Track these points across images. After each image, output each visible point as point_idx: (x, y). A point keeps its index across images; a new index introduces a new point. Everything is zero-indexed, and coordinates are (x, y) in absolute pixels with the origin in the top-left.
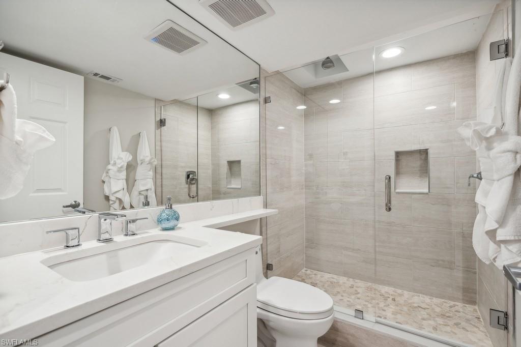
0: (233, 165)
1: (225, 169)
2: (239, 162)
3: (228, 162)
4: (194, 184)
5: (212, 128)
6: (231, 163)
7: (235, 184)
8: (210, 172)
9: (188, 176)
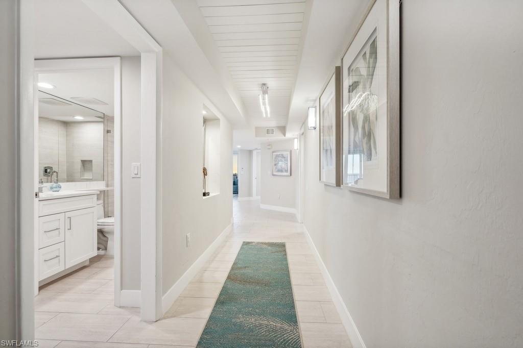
0: (86, 164)
1: (79, 165)
2: (91, 161)
3: (82, 161)
4: (49, 176)
5: (67, 135)
6: (84, 162)
7: (87, 175)
8: (65, 167)
9: (46, 171)
